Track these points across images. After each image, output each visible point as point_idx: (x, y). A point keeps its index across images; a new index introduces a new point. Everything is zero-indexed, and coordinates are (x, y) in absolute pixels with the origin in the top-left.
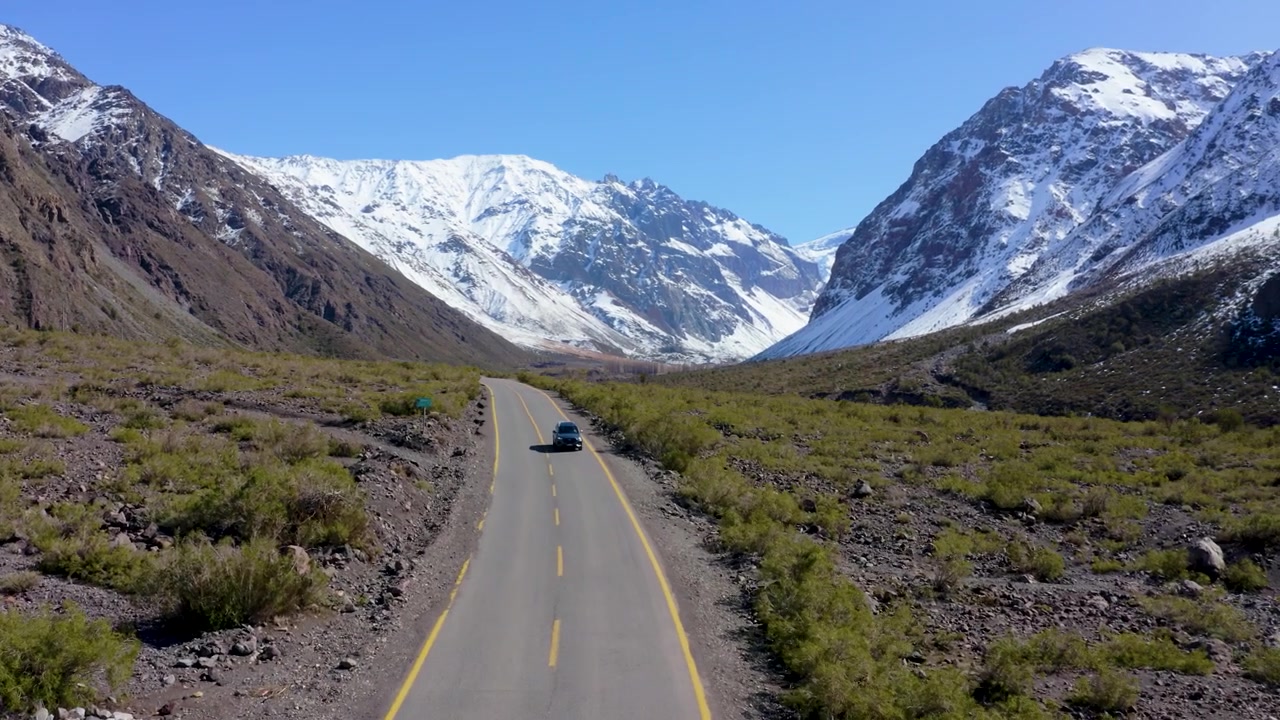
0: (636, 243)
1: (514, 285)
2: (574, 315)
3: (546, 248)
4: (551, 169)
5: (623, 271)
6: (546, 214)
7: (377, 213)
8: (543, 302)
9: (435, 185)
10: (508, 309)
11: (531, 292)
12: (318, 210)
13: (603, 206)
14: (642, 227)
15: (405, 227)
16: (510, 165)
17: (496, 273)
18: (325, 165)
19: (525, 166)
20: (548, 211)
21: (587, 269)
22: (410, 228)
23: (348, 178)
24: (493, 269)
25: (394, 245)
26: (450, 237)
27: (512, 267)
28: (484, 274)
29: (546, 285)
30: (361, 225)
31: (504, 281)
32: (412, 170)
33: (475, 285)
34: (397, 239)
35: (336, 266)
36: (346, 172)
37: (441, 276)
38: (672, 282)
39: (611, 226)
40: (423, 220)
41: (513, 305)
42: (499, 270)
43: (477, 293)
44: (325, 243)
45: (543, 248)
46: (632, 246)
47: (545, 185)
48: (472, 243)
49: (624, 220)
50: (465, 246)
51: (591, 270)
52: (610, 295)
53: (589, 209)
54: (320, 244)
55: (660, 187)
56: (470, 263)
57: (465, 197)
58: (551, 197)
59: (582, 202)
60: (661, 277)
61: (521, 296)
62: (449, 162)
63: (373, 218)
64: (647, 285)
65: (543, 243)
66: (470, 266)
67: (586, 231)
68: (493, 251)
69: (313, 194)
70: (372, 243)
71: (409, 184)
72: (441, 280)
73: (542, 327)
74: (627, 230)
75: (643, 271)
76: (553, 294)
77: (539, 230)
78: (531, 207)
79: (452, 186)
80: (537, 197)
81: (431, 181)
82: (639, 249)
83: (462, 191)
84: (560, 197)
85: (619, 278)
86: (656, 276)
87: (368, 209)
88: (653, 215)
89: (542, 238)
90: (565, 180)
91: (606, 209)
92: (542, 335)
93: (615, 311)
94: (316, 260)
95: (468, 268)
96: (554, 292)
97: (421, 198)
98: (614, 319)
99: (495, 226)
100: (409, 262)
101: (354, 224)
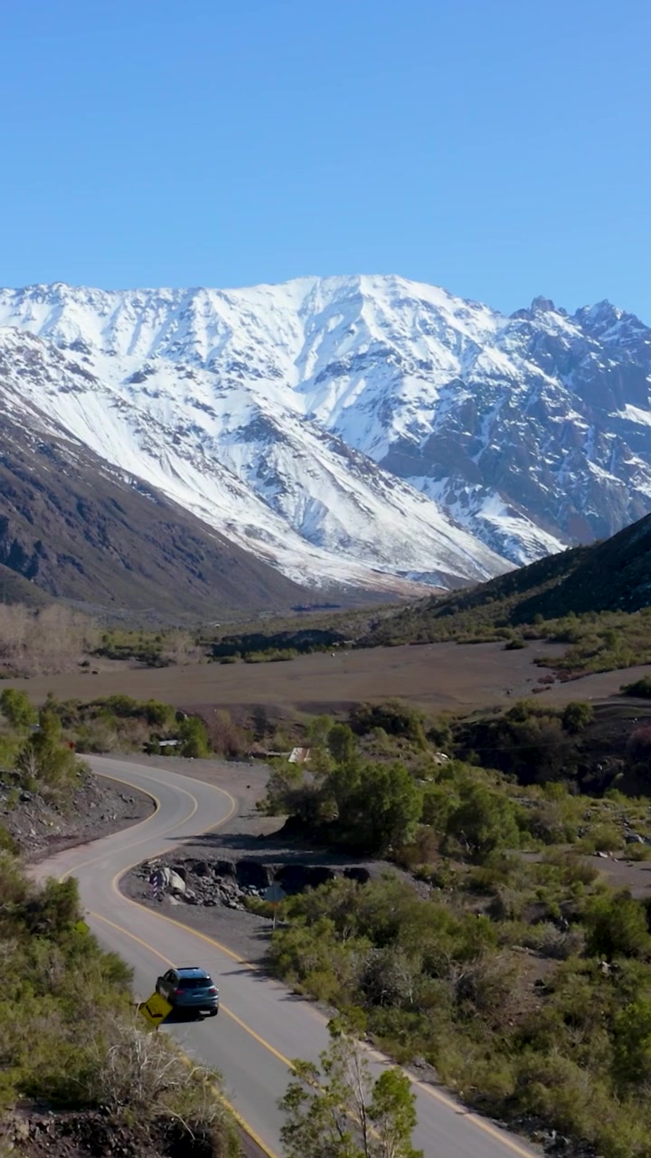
0: (563, 415)
1: (341, 489)
2: (432, 534)
3: (414, 427)
4: (436, 296)
5: (533, 461)
6: (422, 372)
7: (151, 383)
8: (384, 514)
9: (253, 327)
10: (329, 526)
11: (368, 499)
12: (62, 383)
13: (515, 355)
14: (580, 389)
15: (190, 404)
16: (373, 293)
17: (318, 472)
18: (85, 299)
19: (394, 293)
20: (426, 366)
21: (475, 460)
22: (198, 405)
23: (120, 319)
24: (315, 466)
25: (169, 434)
26: (255, 418)
27: (345, 461)
28: (300, 473)
29: (397, 488)
30: (124, 403)
31: (329, 484)
32: (219, 306)
33: (284, 491)
34: (175, 422)
35: (38, 495)
36: (117, 311)
37: (236, 478)
38: (612, 477)
39: (524, 388)
40: (218, 392)
41: (336, 520)
42: (322, 467)
43: (288, 503)
44: (31, 463)
45: (409, 427)
46: (557, 419)
47: (424, 323)
48: (287, 427)
49: (548, 379)
50: (276, 432)
51: (481, 462)
52: (505, 500)
53: (494, 359)
54: (25, 465)
55: (625, 316)
56: (281, 458)
57: (297, 345)
58: (432, 343)
59: (481, 351)
60: (594, 468)
61: (351, 506)
62: (277, 290)
63: (145, 390)
64: (571, 482)
65: (408, 419)
66: (280, 462)
67: (479, 398)
68: (319, 438)
69: (56, 358)
70: (137, 431)
71: (212, 329)
72: (235, 483)
73: (375, 552)
74: (550, 393)
75: (567, 459)
76: (407, 502)
77: (405, 399)
78: (399, 360)
79: (279, 329)
80: (409, 343)
81: (248, 320)
82: (569, 424)
83: (295, 336)
84: (447, 343)
85: (526, 472)
86: (586, 467)
87: (137, 378)
88: (597, 368)
89: (409, 411)
90: (458, 314)
91: (519, 360)
92: (372, 564)
93: (507, 525)
94: (15, 488)
95: (276, 464)
96: (409, 498)
97: (230, 348)
98: (505, 536)
99: (341, 391)
100: (190, 458)
101: (113, 403)
